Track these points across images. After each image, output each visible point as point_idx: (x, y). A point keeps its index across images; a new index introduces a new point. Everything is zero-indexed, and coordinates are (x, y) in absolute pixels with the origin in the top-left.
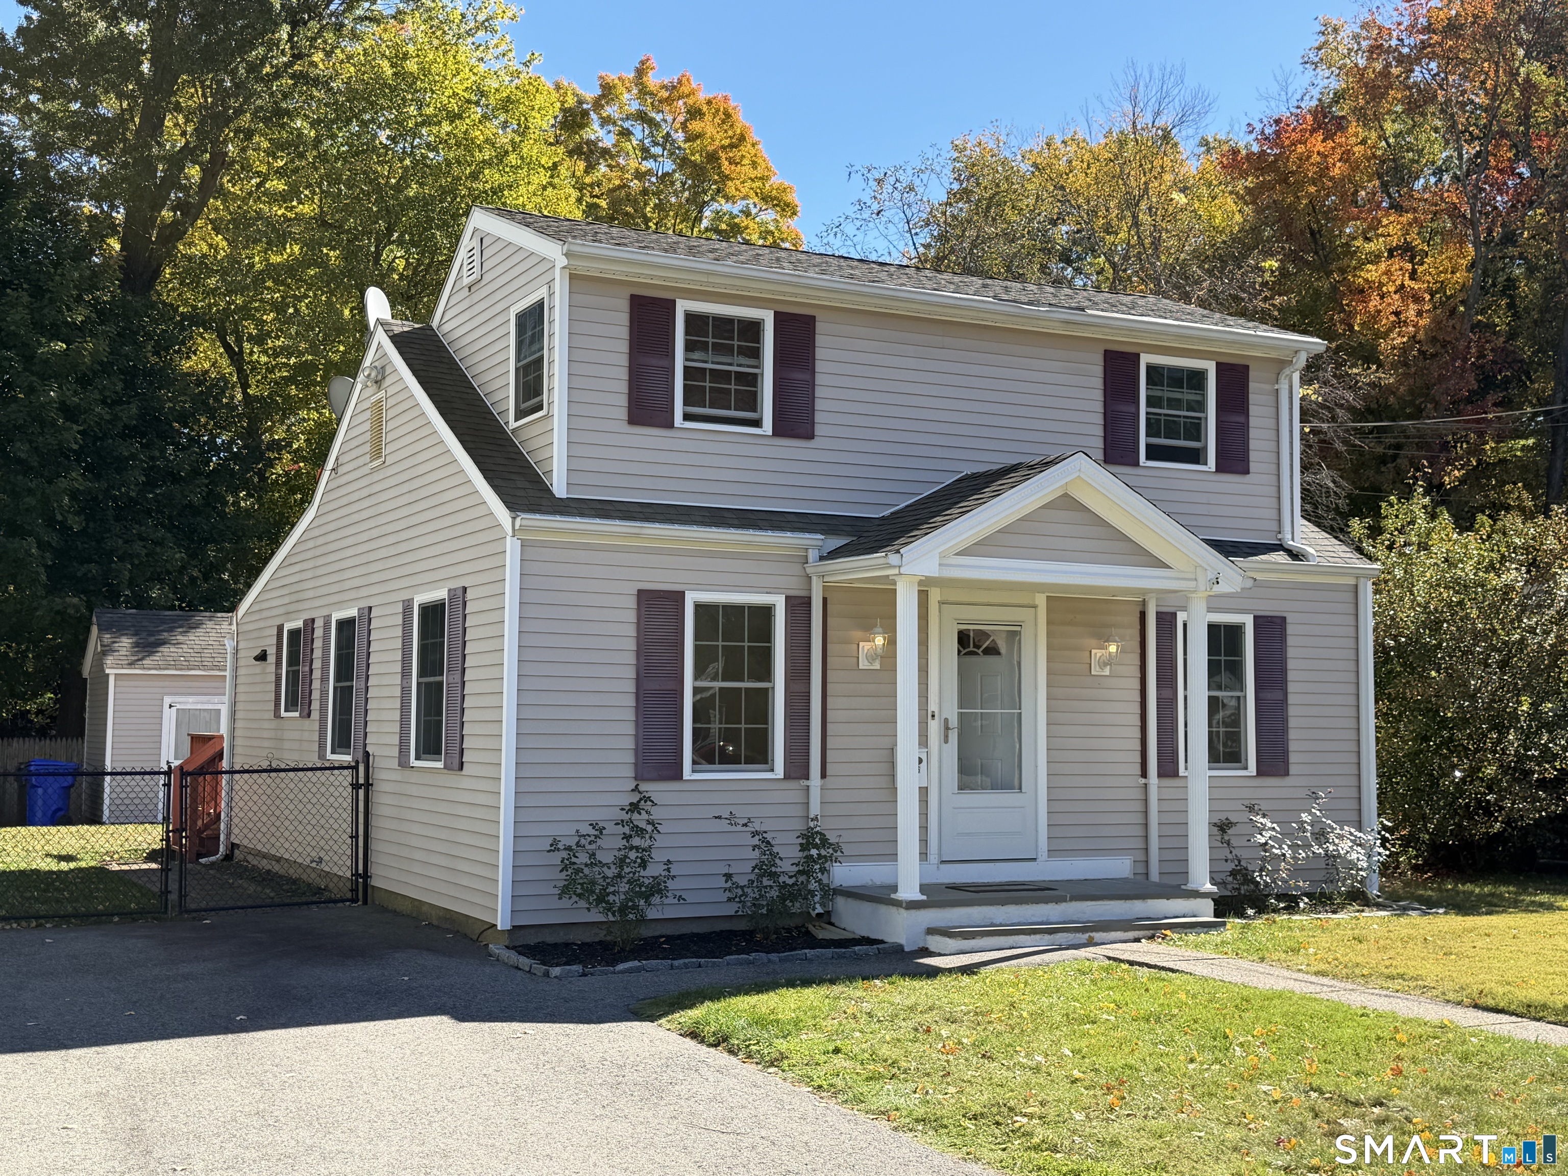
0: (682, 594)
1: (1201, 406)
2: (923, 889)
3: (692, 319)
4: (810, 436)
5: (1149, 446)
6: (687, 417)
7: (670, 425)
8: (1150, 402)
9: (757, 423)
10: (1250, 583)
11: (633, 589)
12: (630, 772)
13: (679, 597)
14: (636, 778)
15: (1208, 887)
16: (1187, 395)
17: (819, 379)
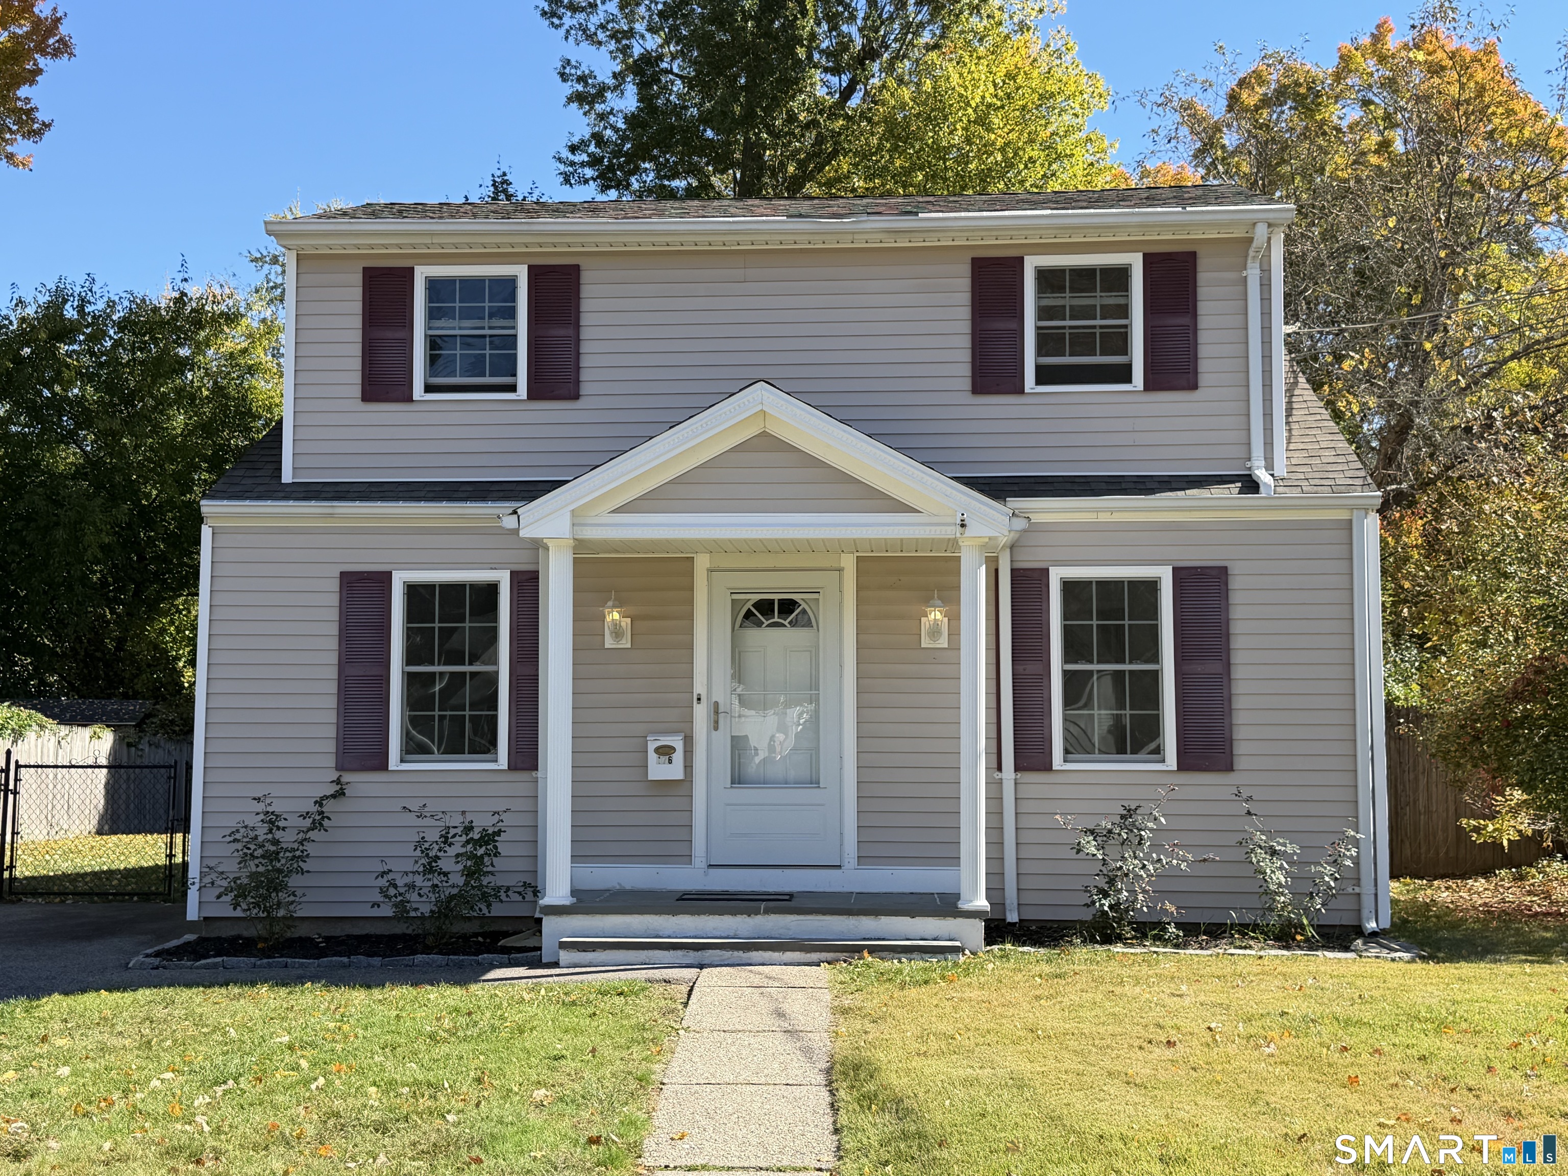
0: (389, 574)
1: (1124, 311)
2: (574, 892)
3: (435, 286)
4: (576, 396)
5: (1039, 369)
6: (429, 389)
7: (408, 398)
8: (1043, 313)
9: (513, 388)
10: (1020, 524)
11: (336, 572)
12: (331, 761)
13: (385, 578)
14: (337, 769)
15: (981, 902)
16: (1100, 298)
17: (585, 334)
